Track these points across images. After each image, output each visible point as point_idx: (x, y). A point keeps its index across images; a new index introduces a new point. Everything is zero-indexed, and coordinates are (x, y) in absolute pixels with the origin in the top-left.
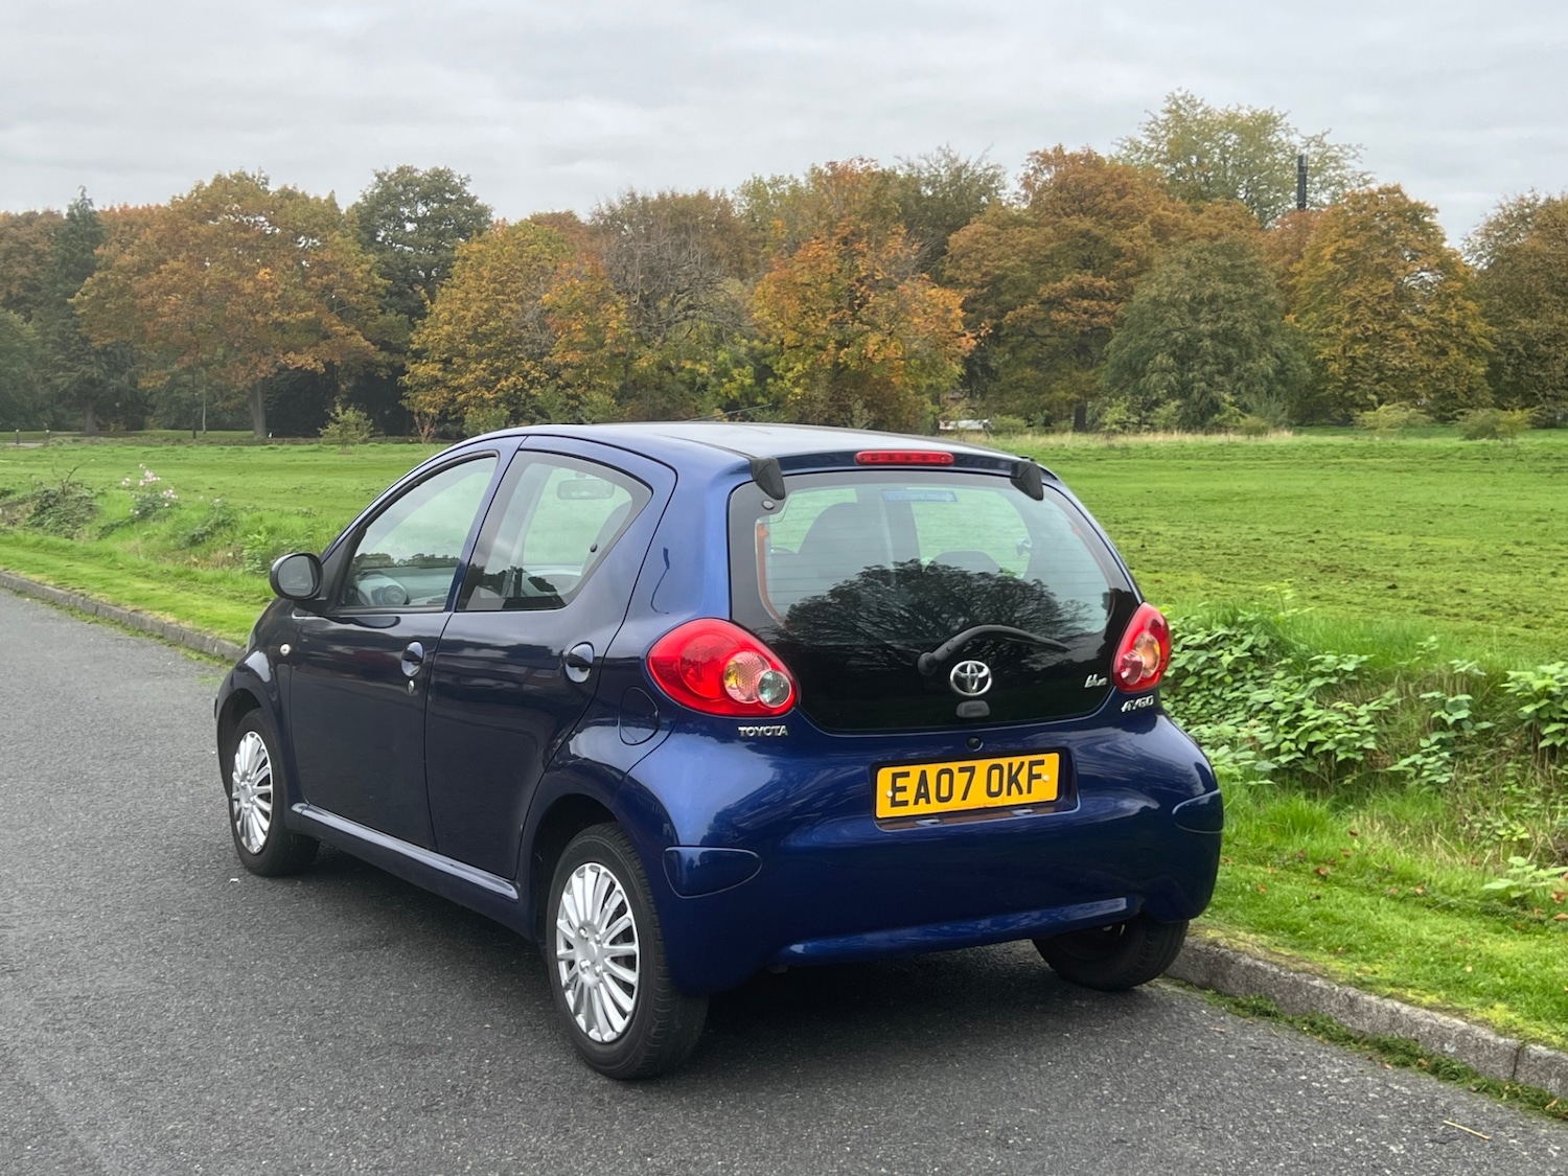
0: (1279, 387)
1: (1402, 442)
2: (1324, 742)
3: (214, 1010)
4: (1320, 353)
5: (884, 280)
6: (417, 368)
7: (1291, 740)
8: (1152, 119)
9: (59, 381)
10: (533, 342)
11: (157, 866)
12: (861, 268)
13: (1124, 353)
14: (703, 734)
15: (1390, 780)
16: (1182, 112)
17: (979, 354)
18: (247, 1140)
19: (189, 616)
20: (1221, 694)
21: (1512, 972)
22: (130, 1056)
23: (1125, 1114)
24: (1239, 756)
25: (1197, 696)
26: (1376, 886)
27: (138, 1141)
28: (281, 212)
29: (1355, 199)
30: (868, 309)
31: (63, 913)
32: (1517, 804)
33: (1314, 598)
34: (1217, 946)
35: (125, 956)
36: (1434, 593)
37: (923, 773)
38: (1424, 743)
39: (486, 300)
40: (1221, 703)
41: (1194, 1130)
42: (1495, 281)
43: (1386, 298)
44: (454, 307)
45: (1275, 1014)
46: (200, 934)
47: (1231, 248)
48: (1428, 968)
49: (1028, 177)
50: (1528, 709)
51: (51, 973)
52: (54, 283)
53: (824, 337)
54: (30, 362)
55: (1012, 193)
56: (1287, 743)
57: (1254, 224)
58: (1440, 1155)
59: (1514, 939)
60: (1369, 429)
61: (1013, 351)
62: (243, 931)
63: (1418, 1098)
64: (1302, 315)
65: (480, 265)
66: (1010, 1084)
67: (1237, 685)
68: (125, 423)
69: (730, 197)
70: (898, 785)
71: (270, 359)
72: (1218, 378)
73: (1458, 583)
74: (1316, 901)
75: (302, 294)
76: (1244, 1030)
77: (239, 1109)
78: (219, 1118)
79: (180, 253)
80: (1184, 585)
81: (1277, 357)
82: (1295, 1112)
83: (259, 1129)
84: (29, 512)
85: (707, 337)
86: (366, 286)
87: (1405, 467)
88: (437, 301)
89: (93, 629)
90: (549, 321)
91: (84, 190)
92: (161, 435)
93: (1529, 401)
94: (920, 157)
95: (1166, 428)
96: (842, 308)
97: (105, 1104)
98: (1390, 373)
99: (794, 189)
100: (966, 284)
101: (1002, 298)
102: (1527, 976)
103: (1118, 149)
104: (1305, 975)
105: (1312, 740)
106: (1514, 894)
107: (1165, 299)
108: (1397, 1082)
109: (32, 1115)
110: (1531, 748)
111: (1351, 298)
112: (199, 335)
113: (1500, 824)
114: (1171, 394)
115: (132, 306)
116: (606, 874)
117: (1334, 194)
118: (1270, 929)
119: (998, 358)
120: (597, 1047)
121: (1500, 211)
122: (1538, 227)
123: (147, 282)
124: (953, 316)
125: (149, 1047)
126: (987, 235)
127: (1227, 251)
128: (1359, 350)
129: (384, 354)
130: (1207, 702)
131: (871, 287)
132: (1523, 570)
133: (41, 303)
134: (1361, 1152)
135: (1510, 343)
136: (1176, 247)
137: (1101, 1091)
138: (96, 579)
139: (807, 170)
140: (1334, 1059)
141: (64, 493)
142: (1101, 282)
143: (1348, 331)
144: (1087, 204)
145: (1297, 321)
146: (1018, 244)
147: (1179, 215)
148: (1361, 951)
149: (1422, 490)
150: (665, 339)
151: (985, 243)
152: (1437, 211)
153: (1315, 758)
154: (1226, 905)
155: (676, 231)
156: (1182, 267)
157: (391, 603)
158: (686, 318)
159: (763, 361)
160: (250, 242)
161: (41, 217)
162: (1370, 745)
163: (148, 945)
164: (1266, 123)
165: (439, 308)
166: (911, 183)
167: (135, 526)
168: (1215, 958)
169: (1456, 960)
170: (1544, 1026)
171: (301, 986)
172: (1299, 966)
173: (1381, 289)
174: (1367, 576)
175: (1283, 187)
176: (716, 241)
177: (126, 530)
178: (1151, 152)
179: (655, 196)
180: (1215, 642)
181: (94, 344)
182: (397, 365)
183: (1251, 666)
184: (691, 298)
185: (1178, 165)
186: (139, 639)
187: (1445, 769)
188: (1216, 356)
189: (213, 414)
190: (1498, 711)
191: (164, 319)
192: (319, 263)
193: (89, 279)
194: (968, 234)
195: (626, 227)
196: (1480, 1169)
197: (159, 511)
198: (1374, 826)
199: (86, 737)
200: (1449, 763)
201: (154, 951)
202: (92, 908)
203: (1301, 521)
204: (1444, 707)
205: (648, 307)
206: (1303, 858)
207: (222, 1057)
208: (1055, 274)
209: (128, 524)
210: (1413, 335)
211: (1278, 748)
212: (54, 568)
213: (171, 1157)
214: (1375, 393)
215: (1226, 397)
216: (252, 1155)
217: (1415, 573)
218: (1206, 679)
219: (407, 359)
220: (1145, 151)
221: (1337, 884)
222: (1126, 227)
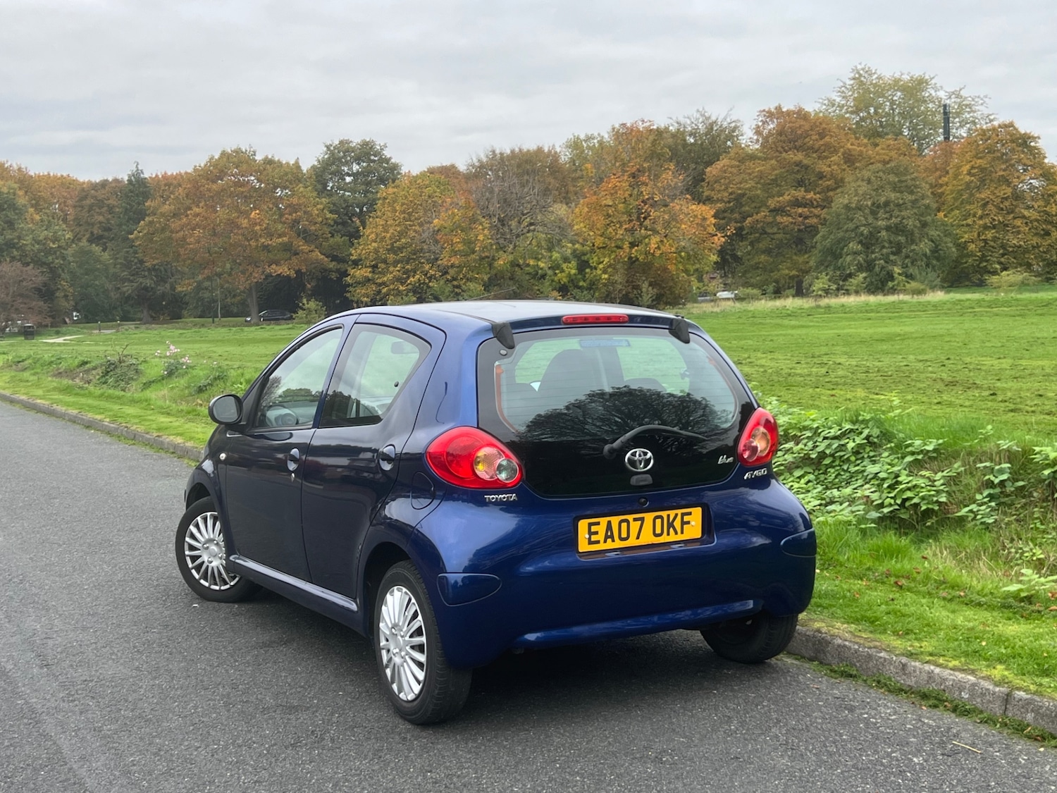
0: (934, 262)
1: (1019, 296)
2: (912, 498)
3: (170, 687)
4: (963, 237)
5: (660, 200)
6: (355, 272)
7: (891, 498)
8: (842, 84)
9: (125, 289)
10: (430, 251)
11: (148, 598)
12: (644, 193)
13: (827, 243)
14: (464, 501)
15: (957, 522)
16: (862, 79)
17: (728, 247)
18: (178, 766)
19: (191, 439)
20: (848, 468)
21: (1012, 645)
22: (113, 716)
23: (743, 740)
24: (854, 509)
25: (832, 470)
26: (934, 592)
27: (110, 768)
28: (265, 173)
29: (983, 132)
30: (650, 220)
31: (84, 629)
32: (1040, 536)
33: (938, 403)
34: (820, 632)
35: (119, 654)
36: (1021, 397)
37: (609, 523)
38: (978, 497)
39: (399, 225)
40: (848, 474)
41: (786, 750)
43: (1006, 199)
44: (378, 231)
45: (855, 676)
46: (169, 640)
47: (898, 169)
48: (956, 643)
49: (758, 127)
50: (1046, 472)
51: (72, 666)
52: (120, 225)
53: (622, 240)
54: (107, 277)
55: (748, 138)
56: (889, 499)
57: (914, 152)
58: (946, 763)
59: (1019, 624)
60: (995, 288)
61: (752, 244)
62: (195, 637)
63: (939, 727)
64: (949, 213)
65: (394, 202)
66: (672, 723)
67: (858, 462)
68: (169, 315)
69: (558, 150)
70: (592, 530)
71: (260, 270)
72: (892, 257)
73: (1039, 390)
74: (891, 602)
75: (280, 226)
76: (833, 686)
77: (176, 748)
78: (162, 753)
79: (200, 202)
80: (851, 397)
81: (933, 241)
82: (855, 738)
83: (186, 760)
84: (98, 374)
85: (543, 243)
86: (320, 219)
87: (1018, 313)
88: (367, 227)
89: (131, 449)
90: (438, 237)
91: (138, 164)
92: (192, 322)
94: (685, 117)
95: (857, 292)
96: (633, 220)
97: (93, 746)
98: (1011, 249)
99: (601, 143)
100: (718, 200)
101: (743, 209)
102: (1022, 647)
103: (819, 105)
104: (875, 650)
105: (905, 497)
106: (1023, 594)
107: (854, 205)
108: (928, 718)
109: (47, 753)
110: (1050, 498)
111: (983, 199)
112: (214, 255)
113: (1026, 549)
114: (860, 268)
115: (170, 238)
116: (406, 593)
117: (970, 129)
118: (857, 621)
119: (743, 249)
120: (405, 704)
123: (180, 223)
124: (708, 223)
125: (125, 710)
126: (732, 167)
127: (894, 171)
128: (989, 235)
129: (334, 263)
130: (839, 474)
131: (652, 206)
133: (113, 239)
134: (894, 763)
136: (860, 170)
137: (730, 726)
138: (136, 416)
139: (610, 129)
140: (889, 704)
141: (120, 362)
142: (810, 195)
143: (981, 222)
144: (799, 143)
145: (945, 216)
146: (753, 172)
147: (862, 148)
148: (915, 634)
149: (1024, 329)
150: (515, 246)
151: (731, 173)
152: (1039, 138)
153: (907, 509)
154: (831, 606)
155: (521, 174)
156: (864, 184)
157: (285, 424)
158: (529, 232)
159: (583, 258)
160: (245, 194)
161: (111, 183)
162: (943, 499)
163: (135, 647)
164: (921, 83)
165: (369, 232)
166: (679, 135)
167: (164, 382)
168: (819, 641)
169: (976, 638)
170: (1027, 680)
171: (227, 671)
172: (871, 645)
173: (1002, 192)
174: (977, 388)
175: (934, 126)
176: (549, 179)
177: (159, 384)
178: (843, 106)
179: (509, 152)
180: (844, 434)
181: (146, 264)
182: (343, 270)
183: (868, 449)
184: (532, 218)
185: (861, 115)
186: (159, 454)
187: (993, 513)
188: (890, 242)
189: (225, 307)
190: (1029, 474)
191: (191, 246)
192: (289, 206)
193: (142, 222)
194: (719, 167)
195: (490, 173)
196: (970, 771)
197: (179, 371)
198: (942, 553)
199: (116, 518)
200: (995, 510)
201: (138, 651)
202: (104, 625)
203: (939, 352)
204: (992, 472)
205: (503, 225)
206: (888, 575)
207: (170, 715)
208: (779, 191)
209: (160, 381)
210: (1026, 223)
211: (883, 503)
212: (111, 410)
213: (129, 778)
214: (1000, 263)
215: (897, 270)
216: (179, 775)
217: (1009, 387)
218: (838, 459)
219: (349, 266)
220: (838, 106)
221: (908, 590)
222: (826, 158)
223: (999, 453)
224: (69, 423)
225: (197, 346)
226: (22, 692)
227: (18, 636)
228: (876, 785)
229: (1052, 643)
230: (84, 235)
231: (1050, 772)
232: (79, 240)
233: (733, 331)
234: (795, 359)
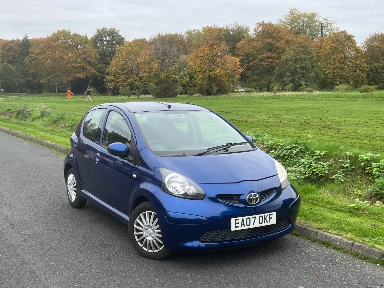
0: (316, 80)
1: (345, 94)
2: (316, 171)
3: (61, 237)
4: (326, 72)
5: (220, 55)
6: (108, 77)
7: (309, 171)
8: (286, 14)
9: (21, 81)
10: (135, 71)
11: (47, 203)
12: (215, 52)
13: (279, 72)
15: (331, 180)
16: (293, 13)
17: (244, 73)
18: (68, 266)
19: (54, 141)
20: (293, 160)
21: (353, 226)
22: (42, 248)
24: (296, 175)
25: (288, 161)
26: (325, 206)
27: (44, 267)
28: (74, 39)
29: (335, 34)
30: (217, 62)
31: (26, 214)
32: (360, 186)
33: (320, 134)
35: (40, 224)
36: (348, 133)
38: (339, 172)
39: (124, 60)
40: (293, 162)
41: (279, 262)
42: (368, 54)
43: (342, 58)
44: (116, 62)
45: (300, 235)
46: (57, 219)
47: (305, 46)
48: (334, 225)
49: (256, 29)
50: (363, 164)
51: (24, 228)
52: (19, 57)
53: (206, 69)
54: (14, 76)
55: (252, 33)
56: (308, 172)
57: (310, 40)
58: (333, 267)
59: (355, 218)
60: (337, 90)
61: (252, 72)
62: (67, 218)
63: (330, 255)
64: (322, 63)
65: (122, 52)
67: (297, 158)
68: (37, 91)
69: (183, 34)
71: (72, 75)
72: (301, 78)
73: (354, 130)
74: (311, 209)
75: (79, 59)
77: (67, 260)
78: (62, 262)
79: (50, 49)
80: (289, 131)
81: (316, 73)
82: (302, 258)
83: (71, 264)
84: (15, 115)
85: (178, 69)
86: (95, 57)
87: (345, 100)
88: (112, 61)
89: (31, 144)
90: (139, 66)
91: (26, 34)
92: (46, 94)
93: (376, 83)
95: (289, 91)
96: (210, 62)
97: (37, 259)
98: (343, 76)
99: (199, 32)
100: (240, 55)
101: (249, 59)
102: (357, 227)
103: (277, 22)
104: (307, 227)
105: (313, 171)
106: (356, 208)
107: (288, 59)
108: (326, 251)
109: (20, 261)
110: (363, 173)
111: (334, 58)
112: (55, 69)
113: (355, 190)
114: (290, 82)
115: (38, 62)
117: (330, 32)
119: (249, 73)
121: (370, 36)
122: (379, 40)
123: (42, 57)
124: (237, 64)
125: (46, 246)
126: (246, 43)
127: (304, 47)
128: (336, 71)
129: (99, 74)
130: (290, 162)
131: (217, 57)
132: (370, 127)
133: (16, 62)
134: (316, 267)
135: (372, 69)
136: (291, 46)
138: (32, 132)
139: (202, 28)
140: (312, 246)
141: (23, 110)
142: (273, 55)
143: (333, 66)
144: (270, 35)
146: (253, 45)
147: (292, 38)
148: (320, 221)
149: (349, 106)
150: (167, 70)
151: (245, 45)
152: (354, 37)
153: (314, 175)
155: (170, 43)
156: (293, 51)
158: (172, 65)
159: (191, 75)
160: (67, 47)
161: (16, 41)
162: (327, 172)
163: (46, 222)
164: (314, 15)
165: (113, 63)
166: (227, 31)
167: (40, 118)
169: (341, 223)
170: (359, 238)
171: (80, 231)
172: (306, 225)
173: (341, 56)
174: (333, 128)
175: (318, 31)
176: (180, 45)
177: (38, 119)
178: (286, 22)
179: (165, 35)
180: (292, 148)
181: (29, 72)
182: (103, 76)
183: (300, 153)
184: (174, 60)
185: (292, 26)
186: (42, 147)
187: (344, 178)
188: (301, 73)
189: (59, 89)
190: (356, 164)
191: (46, 66)
192: (83, 52)
193: (28, 56)
194: (241, 43)
195: (158, 42)
196: (341, 271)
197: (46, 115)
198: (326, 191)
199: (30, 171)
200: (344, 176)
201: (47, 223)
202: (33, 213)
203: (319, 114)
204: (344, 163)
205: (163, 62)
206: (309, 199)
207: (63, 248)
208: (262, 53)
209: (38, 118)
210: (349, 67)
211: (306, 173)
212: (22, 129)
213: (52, 271)
214: (339, 81)
215: (303, 83)
216: (69, 270)
217: (344, 128)
218: (290, 157)
219: (105, 75)
220: (284, 22)
221: (316, 205)
222: (280, 41)
223: (346, 156)
224: (6, 133)
225: (49, 103)
226: (7, 238)
227: (2, 217)
228: (310, 275)
229: (367, 225)
230: (6, 60)
231: (368, 271)
232: (4, 62)
233: (245, 104)
234: (269, 116)
